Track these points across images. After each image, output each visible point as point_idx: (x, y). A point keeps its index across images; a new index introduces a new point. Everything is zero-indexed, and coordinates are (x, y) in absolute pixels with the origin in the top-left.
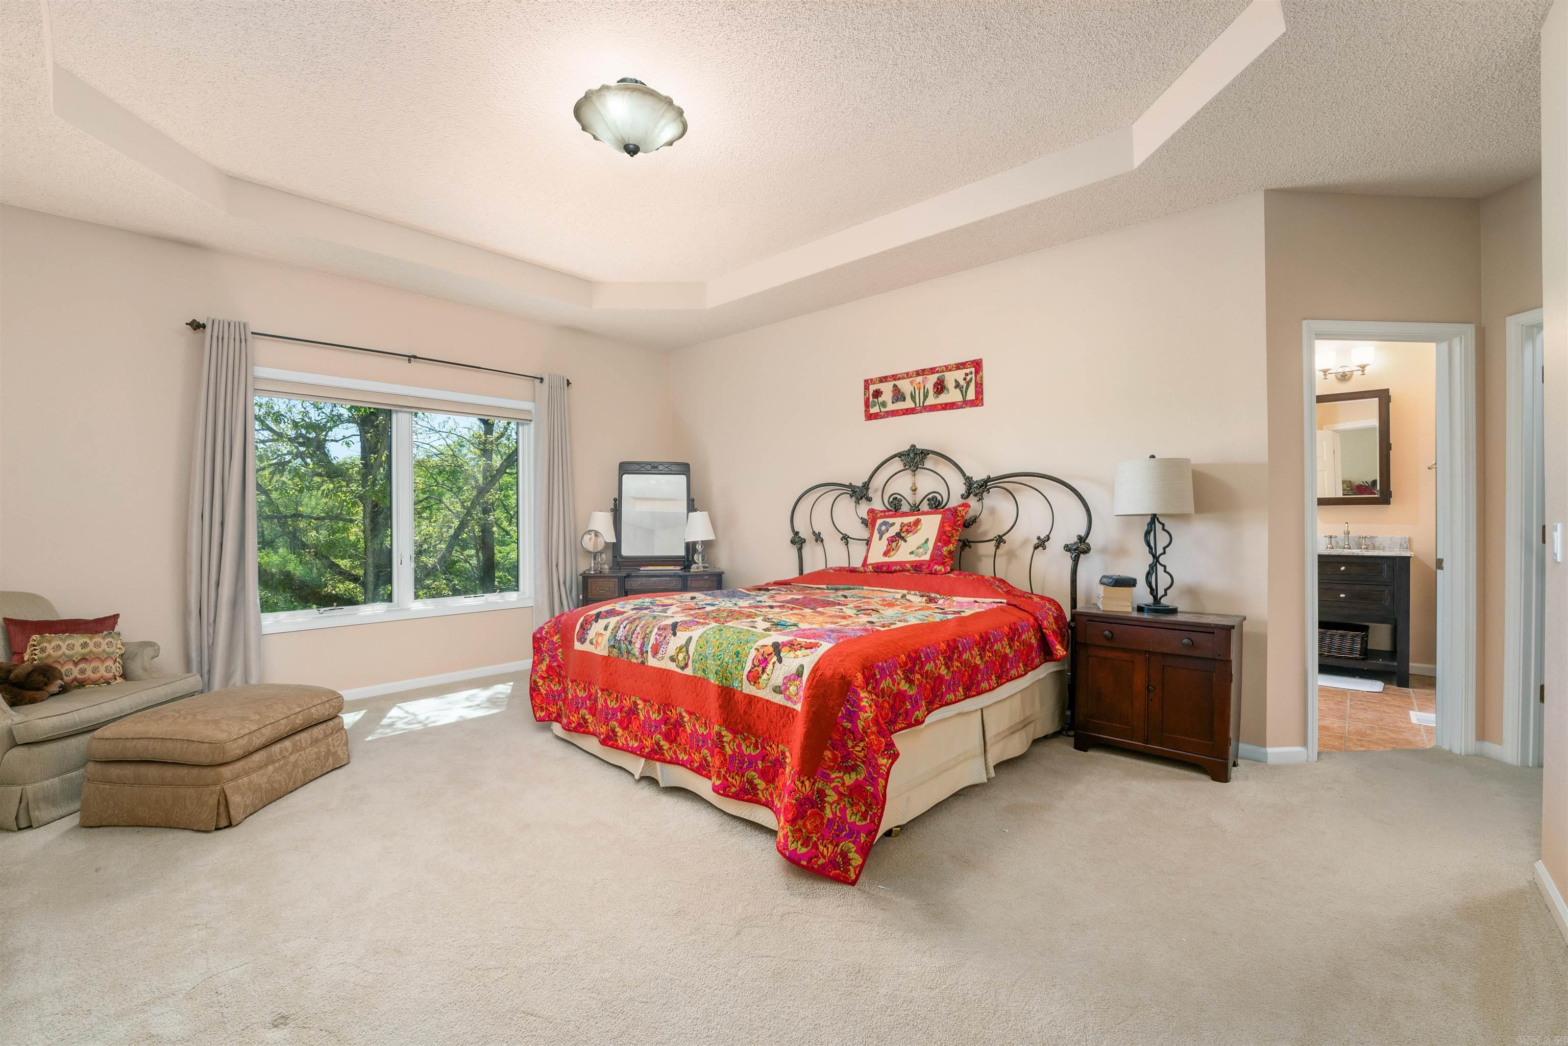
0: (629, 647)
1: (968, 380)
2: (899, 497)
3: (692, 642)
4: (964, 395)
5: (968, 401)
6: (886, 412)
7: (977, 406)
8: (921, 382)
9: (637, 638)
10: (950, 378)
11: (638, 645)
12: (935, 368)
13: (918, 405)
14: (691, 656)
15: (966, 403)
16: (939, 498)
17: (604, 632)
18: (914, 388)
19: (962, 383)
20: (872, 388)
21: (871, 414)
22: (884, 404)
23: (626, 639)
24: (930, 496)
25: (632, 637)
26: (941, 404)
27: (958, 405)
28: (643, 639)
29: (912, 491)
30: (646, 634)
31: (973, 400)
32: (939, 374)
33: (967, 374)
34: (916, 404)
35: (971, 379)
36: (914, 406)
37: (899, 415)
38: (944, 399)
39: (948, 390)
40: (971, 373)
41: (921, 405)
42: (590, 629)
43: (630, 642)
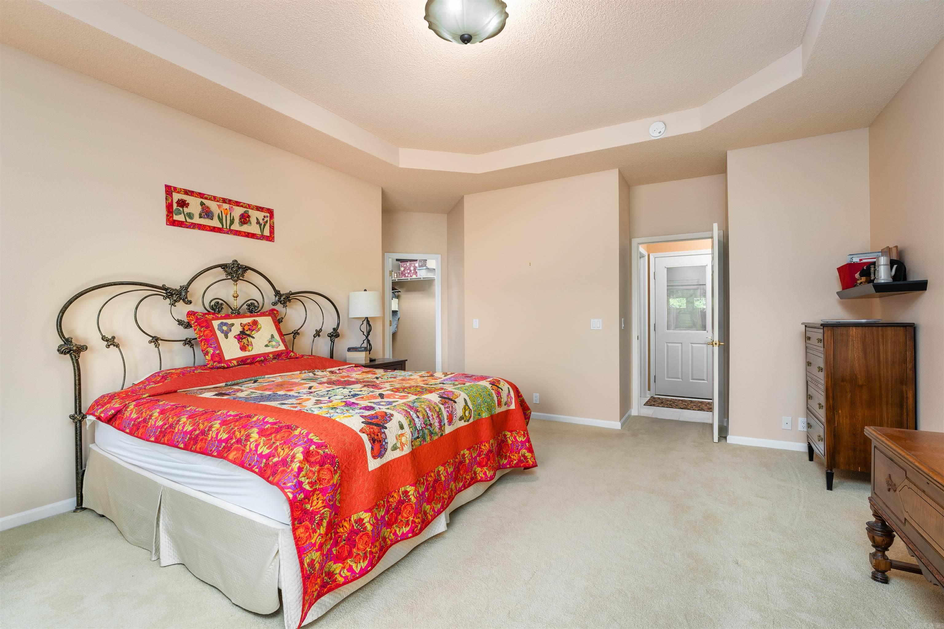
0: (431, 429)
1: (265, 221)
2: (220, 302)
3: (467, 401)
4: (262, 230)
5: (264, 236)
6: (192, 223)
7: (270, 241)
8: (228, 209)
9: (433, 418)
10: (254, 215)
11: (437, 424)
12: (241, 203)
13: (225, 227)
14: (472, 409)
15: (262, 237)
16: (256, 304)
17: (403, 431)
18: (221, 212)
19: (261, 221)
20: (176, 197)
21: (175, 221)
22: (190, 216)
23: (426, 425)
24: (249, 302)
25: (430, 420)
26: (245, 232)
27: (257, 237)
28: (438, 416)
29: (234, 297)
30: (438, 412)
31: (268, 236)
32: (246, 209)
33: (264, 217)
34: (223, 225)
35: (267, 222)
36: (221, 227)
37: (206, 230)
38: (245, 228)
39: (251, 223)
40: (267, 217)
41: (228, 228)
42: (386, 438)
43: (431, 425)
